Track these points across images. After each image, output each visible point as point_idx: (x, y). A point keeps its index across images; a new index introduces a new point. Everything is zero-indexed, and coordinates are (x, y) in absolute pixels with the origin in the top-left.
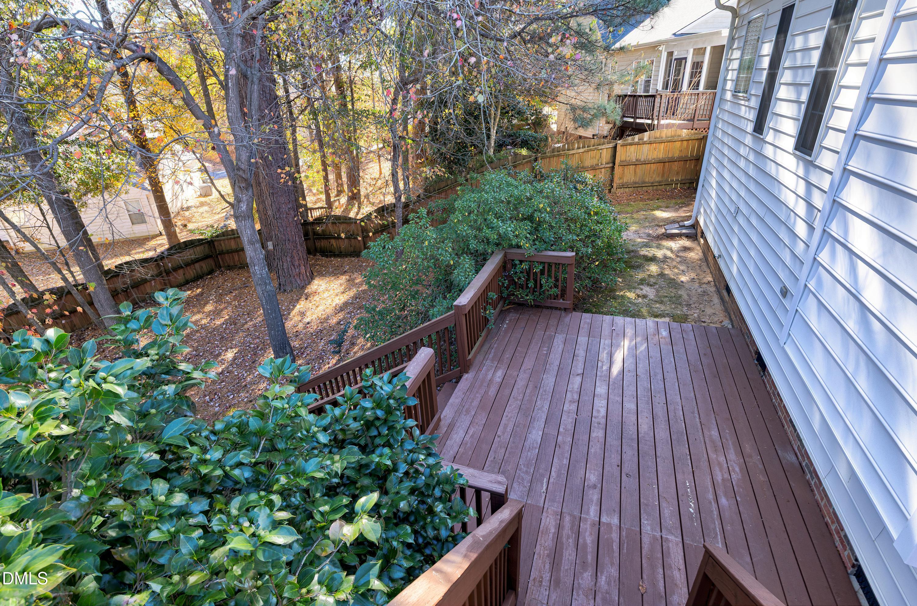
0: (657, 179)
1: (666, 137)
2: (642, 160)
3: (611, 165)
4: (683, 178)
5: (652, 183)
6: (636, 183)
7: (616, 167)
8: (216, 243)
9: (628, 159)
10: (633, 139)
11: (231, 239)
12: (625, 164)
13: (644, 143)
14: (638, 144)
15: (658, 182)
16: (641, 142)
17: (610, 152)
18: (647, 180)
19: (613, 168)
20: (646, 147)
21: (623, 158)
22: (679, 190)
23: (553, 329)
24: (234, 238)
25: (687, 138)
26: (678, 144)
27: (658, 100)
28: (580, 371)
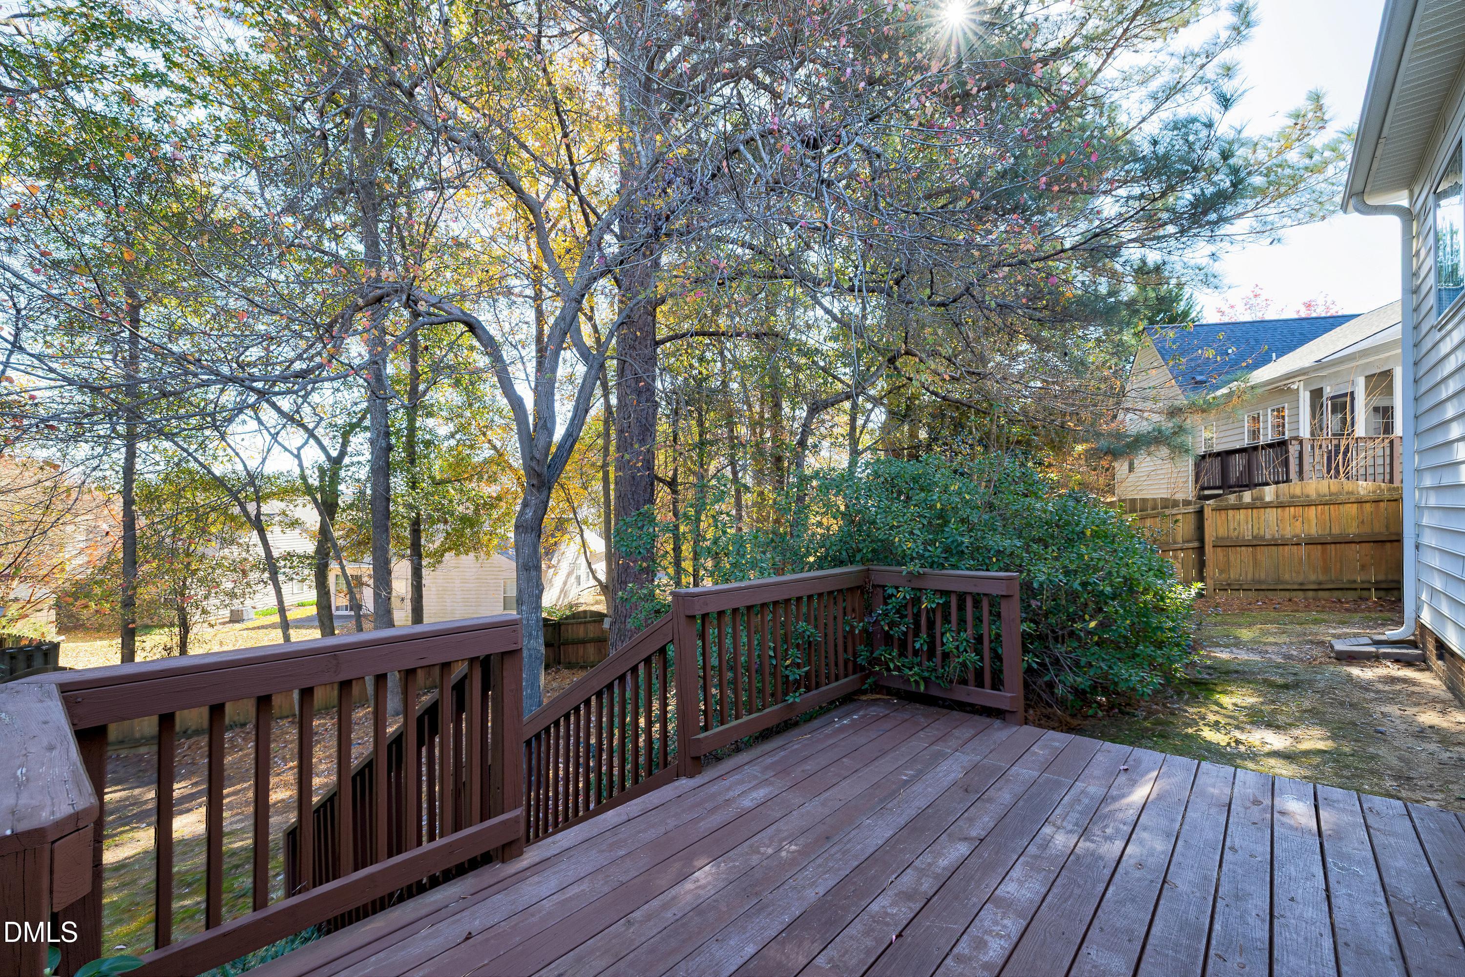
0: (1313, 577)
1: (1319, 495)
2: (1268, 536)
3: (1196, 544)
4: (1381, 577)
5: (1301, 584)
6: (1260, 582)
7: (1208, 548)
8: (562, 628)
9: (1234, 534)
10: (1241, 498)
11: (580, 623)
12: (1227, 544)
13: (1267, 506)
14: (1251, 507)
15: (1314, 583)
16: (1258, 503)
17: (1192, 519)
18: (1287, 577)
19: (1201, 550)
20: (1271, 514)
21: (1222, 532)
22: (1375, 602)
23: (953, 743)
24: (585, 623)
25: (1373, 497)
26: (1353, 509)
27: (1293, 449)
28: (976, 832)
